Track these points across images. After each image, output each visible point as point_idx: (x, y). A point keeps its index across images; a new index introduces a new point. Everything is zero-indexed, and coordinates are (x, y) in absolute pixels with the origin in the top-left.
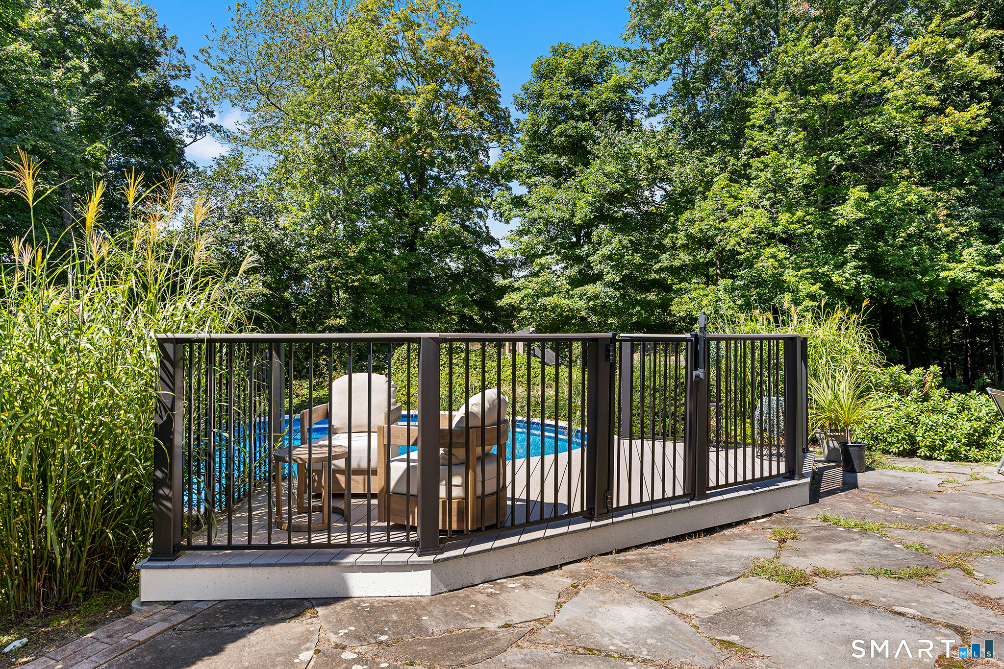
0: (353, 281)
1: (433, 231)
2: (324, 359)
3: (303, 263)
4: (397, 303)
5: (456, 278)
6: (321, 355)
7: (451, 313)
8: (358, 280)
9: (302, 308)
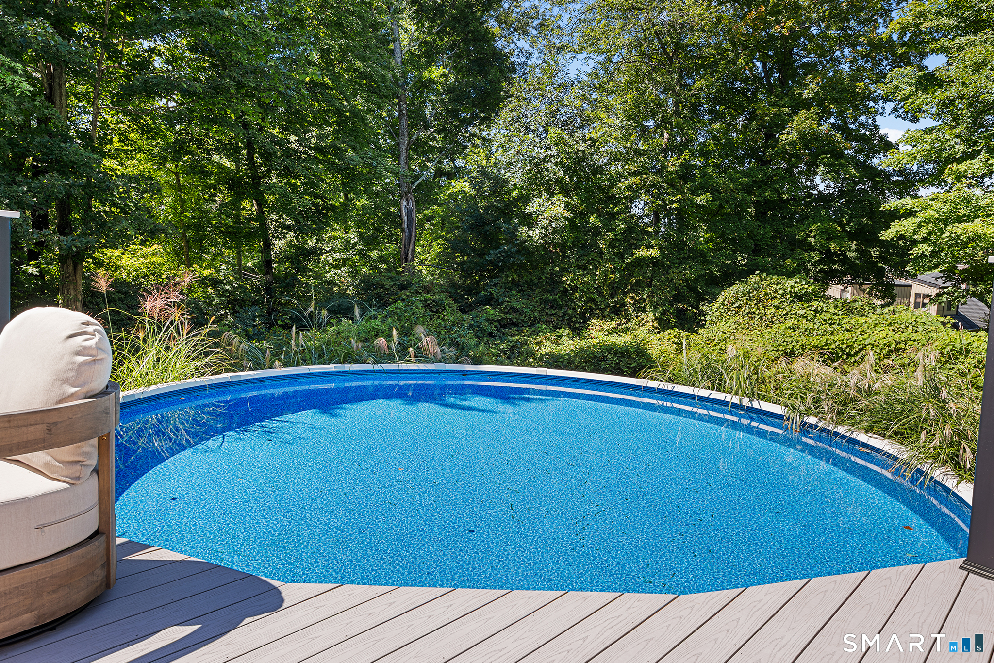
0: (672, 202)
1: (789, 136)
2: (632, 298)
3: (614, 181)
4: (732, 232)
5: (825, 199)
6: (629, 292)
7: (811, 248)
8: (679, 201)
9: (611, 235)
